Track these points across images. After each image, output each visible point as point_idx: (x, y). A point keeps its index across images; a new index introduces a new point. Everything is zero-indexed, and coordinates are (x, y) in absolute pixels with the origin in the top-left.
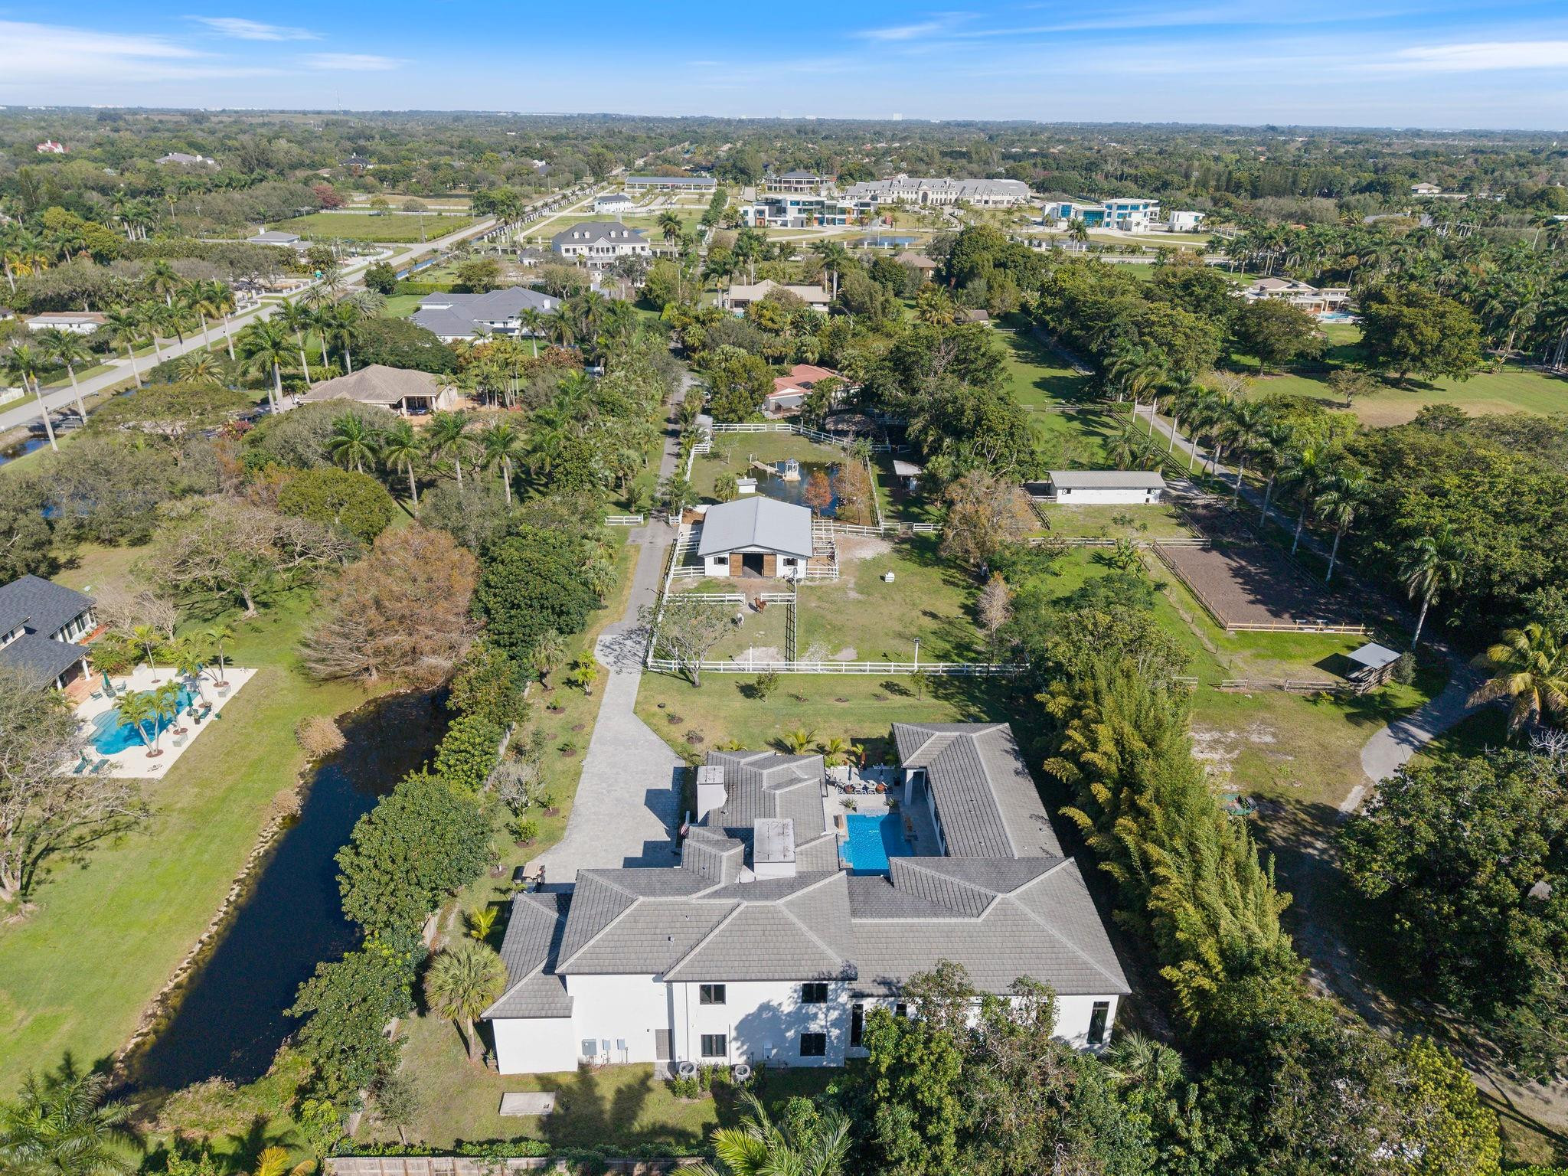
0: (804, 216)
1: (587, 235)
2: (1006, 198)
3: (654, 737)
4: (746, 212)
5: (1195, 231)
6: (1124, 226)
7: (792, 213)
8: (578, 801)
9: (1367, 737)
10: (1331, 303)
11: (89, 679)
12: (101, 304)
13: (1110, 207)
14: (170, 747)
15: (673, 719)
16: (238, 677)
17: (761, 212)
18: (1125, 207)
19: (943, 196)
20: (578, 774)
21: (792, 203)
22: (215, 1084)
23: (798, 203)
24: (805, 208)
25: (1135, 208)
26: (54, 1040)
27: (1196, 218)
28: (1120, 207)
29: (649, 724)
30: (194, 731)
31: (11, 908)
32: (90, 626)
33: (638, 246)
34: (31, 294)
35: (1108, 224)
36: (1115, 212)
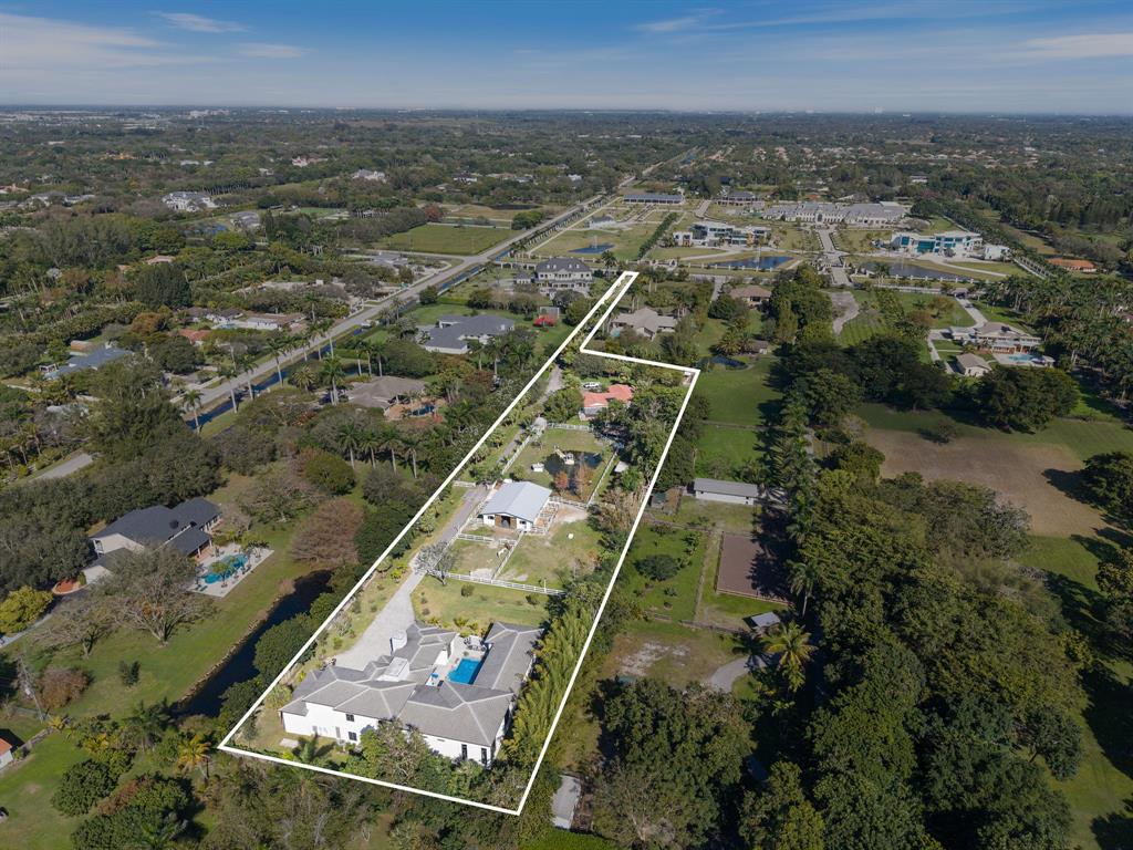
0: (718, 239)
1: (555, 267)
2: (881, 219)
3: (411, 609)
4: (677, 237)
5: (1001, 260)
6: (949, 254)
7: (711, 236)
8: (366, 633)
9: (731, 661)
10: (1025, 347)
11: (211, 548)
12: (284, 309)
13: (939, 239)
14: (231, 582)
15: (424, 601)
16: (266, 553)
17: (687, 237)
18: (951, 240)
19: (834, 217)
20: (372, 620)
21: (711, 230)
22: (201, 716)
23: (714, 230)
24: (720, 233)
25: (959, 240)
26: (162, 692)
27: (1003, 251)
28: (947, 239)
29: (412, 601)
30: (242, 577)
31: (161, 642)
32: (219, 520)
33: (585, 274)
34: (251, 303)
35: (937, 251)
36: (943, 243)
